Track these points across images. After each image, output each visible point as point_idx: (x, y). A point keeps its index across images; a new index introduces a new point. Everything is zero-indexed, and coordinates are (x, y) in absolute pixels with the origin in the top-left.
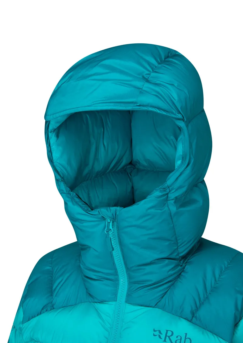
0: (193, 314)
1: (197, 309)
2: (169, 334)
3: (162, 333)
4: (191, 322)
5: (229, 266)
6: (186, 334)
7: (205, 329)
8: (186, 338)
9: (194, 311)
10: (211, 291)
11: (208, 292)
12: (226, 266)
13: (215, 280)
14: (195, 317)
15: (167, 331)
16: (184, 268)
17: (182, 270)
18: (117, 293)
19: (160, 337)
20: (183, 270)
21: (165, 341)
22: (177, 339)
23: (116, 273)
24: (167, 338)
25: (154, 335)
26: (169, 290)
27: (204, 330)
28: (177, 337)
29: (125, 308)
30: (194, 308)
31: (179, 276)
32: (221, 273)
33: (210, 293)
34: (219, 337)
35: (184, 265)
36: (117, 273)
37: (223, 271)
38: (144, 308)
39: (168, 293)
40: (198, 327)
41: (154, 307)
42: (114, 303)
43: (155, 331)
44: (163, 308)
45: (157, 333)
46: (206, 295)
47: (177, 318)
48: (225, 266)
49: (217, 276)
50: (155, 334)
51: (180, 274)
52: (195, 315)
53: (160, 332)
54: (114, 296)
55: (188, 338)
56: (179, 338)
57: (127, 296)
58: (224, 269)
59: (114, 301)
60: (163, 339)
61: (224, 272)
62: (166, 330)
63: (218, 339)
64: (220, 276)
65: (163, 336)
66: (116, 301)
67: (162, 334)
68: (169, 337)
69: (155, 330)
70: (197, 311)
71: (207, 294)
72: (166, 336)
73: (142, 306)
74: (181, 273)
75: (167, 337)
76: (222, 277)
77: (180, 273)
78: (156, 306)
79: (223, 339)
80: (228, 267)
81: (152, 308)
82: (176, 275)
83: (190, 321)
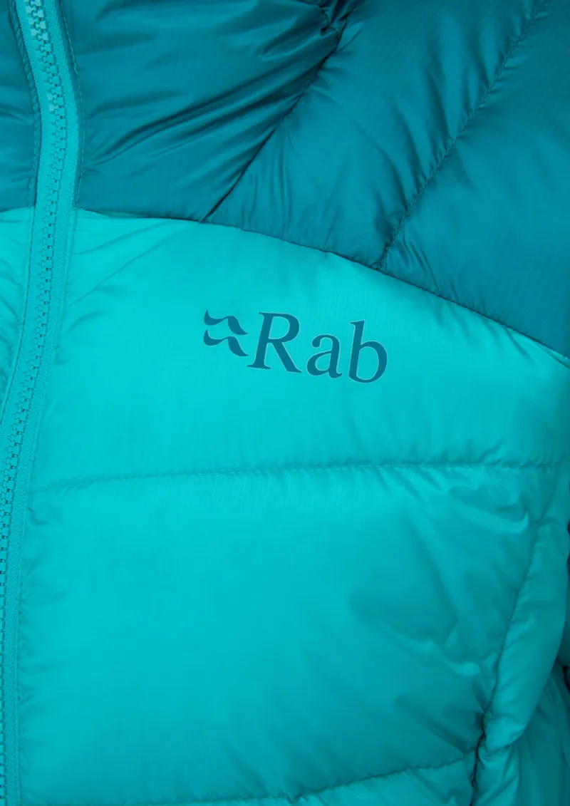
0: (388, 233)
1: (406, 208)
2: (279, 329)
3: (243, 326)
4: (377, 269)
5: (541, 15)
6: (359, 326)
7: (447, 299)
8: (357, 346)
9: (394, 221)
10: (467, 126)
11: (453, 133)
12: (528, 17)
13: (483, 78)
14: (399, 243)
15: (268, 318)
16: (338, 38)
17: (330, 49)
18: (35, 167)
19: (235, 348)
20: (332, 48)
21: (259, 363)
22: (317, 351)
23: (25, 74)
24: (270, 350)
25: (209, 341)
26: (274, 137)
27: (445, 304)
28: (316, 343)
29: (74, 230)
30: (390, 204)
31: (315, 72)
32: (507, 48)
33: (461, 138)
34: (516, 330)
35: (336, 25)
36: (29, 77)
37: (514, 39)
38: (156, 226)
39: (269, 149)
40: (414, 290)
41: (204, 221)
42: (25, 214)
43: (209, 320)
44: (247, 222)
45: (221, 332)
46: (445, 145)
47: (316, 255)
48: (523, 19)
49: (490, 60)
50: (212, 336)
51: (320, 66)
52: (399, 238)
53: (234, 324)
54: (22, 183)
55: (366, 345)
56: (326, 345)
57: (79, 177)
58: (518, 31)
59: (27, 205)
60: (252, 358)
61: (520, 40)
62: (265, 315)
63: (512, 339)
64: (501, 59)
65: (249, 343)
66: (35, 204)
67: (242, 332)
68: (278, 344)
69: (213, 316)
70: (408, 217)
71: (450, 142)
72: (264, 339)
73: (149, 215)
74: (324, 61)
75: (270, 346)
76: (510, 63)
77: (318, 59)
78: (211, 215)
79: (534, 339)
80: (538, 20)
81: (196, 223)
82: (304, 69)
83: (377, 265)
